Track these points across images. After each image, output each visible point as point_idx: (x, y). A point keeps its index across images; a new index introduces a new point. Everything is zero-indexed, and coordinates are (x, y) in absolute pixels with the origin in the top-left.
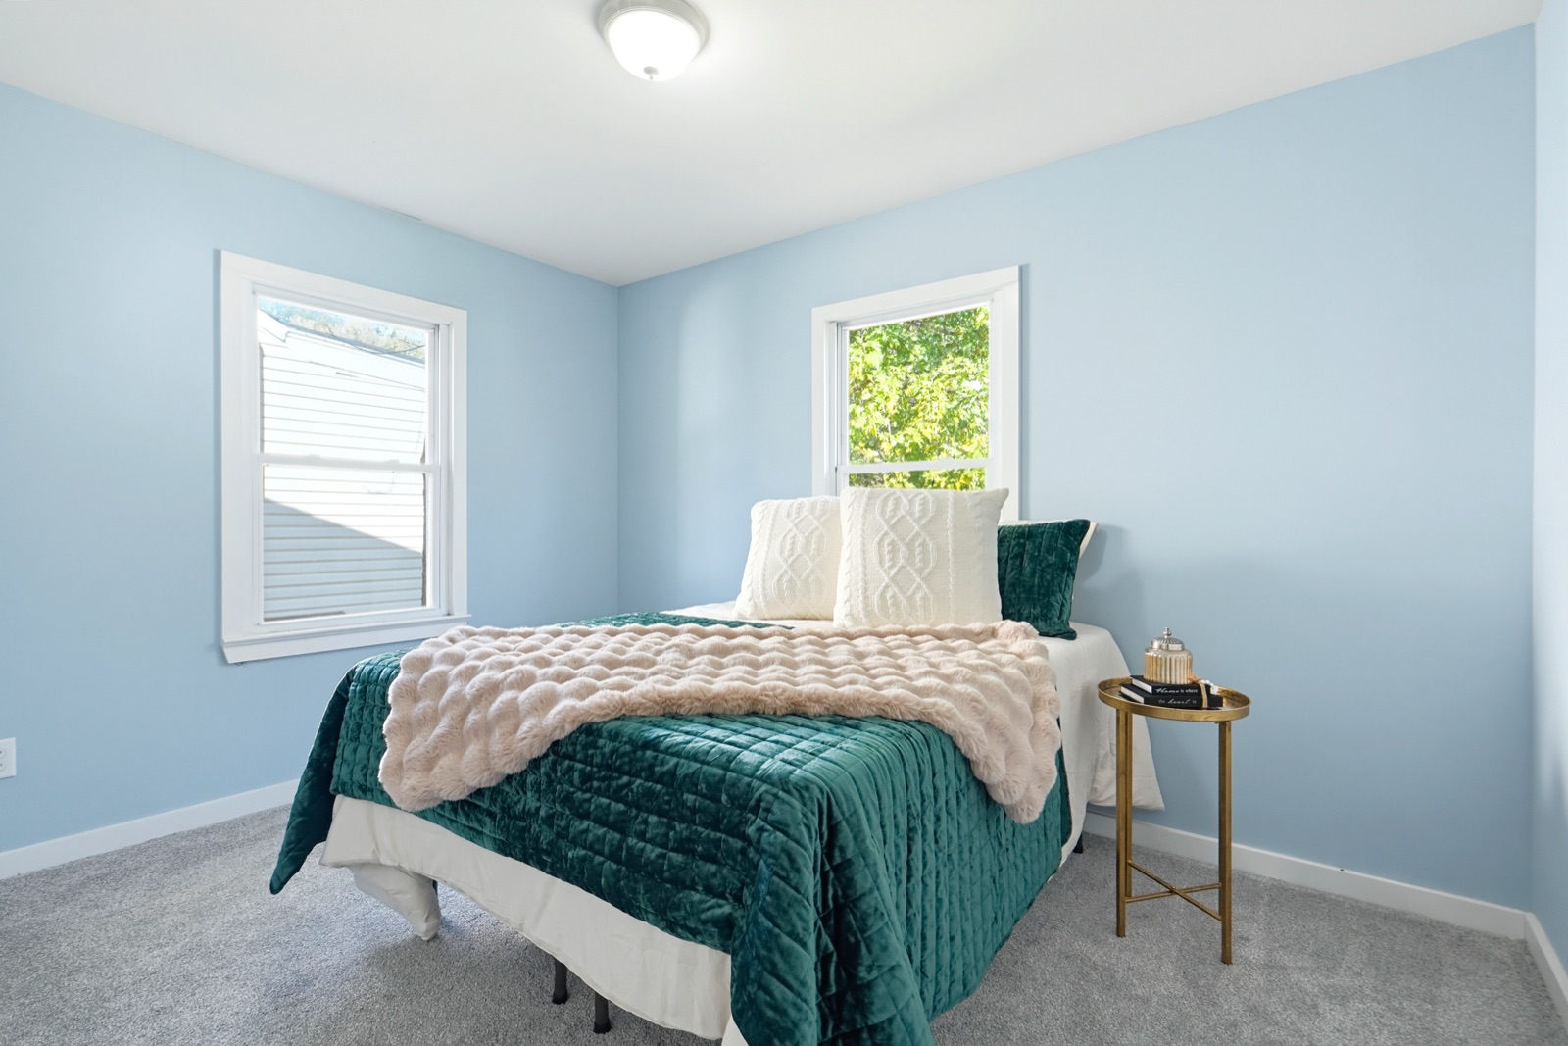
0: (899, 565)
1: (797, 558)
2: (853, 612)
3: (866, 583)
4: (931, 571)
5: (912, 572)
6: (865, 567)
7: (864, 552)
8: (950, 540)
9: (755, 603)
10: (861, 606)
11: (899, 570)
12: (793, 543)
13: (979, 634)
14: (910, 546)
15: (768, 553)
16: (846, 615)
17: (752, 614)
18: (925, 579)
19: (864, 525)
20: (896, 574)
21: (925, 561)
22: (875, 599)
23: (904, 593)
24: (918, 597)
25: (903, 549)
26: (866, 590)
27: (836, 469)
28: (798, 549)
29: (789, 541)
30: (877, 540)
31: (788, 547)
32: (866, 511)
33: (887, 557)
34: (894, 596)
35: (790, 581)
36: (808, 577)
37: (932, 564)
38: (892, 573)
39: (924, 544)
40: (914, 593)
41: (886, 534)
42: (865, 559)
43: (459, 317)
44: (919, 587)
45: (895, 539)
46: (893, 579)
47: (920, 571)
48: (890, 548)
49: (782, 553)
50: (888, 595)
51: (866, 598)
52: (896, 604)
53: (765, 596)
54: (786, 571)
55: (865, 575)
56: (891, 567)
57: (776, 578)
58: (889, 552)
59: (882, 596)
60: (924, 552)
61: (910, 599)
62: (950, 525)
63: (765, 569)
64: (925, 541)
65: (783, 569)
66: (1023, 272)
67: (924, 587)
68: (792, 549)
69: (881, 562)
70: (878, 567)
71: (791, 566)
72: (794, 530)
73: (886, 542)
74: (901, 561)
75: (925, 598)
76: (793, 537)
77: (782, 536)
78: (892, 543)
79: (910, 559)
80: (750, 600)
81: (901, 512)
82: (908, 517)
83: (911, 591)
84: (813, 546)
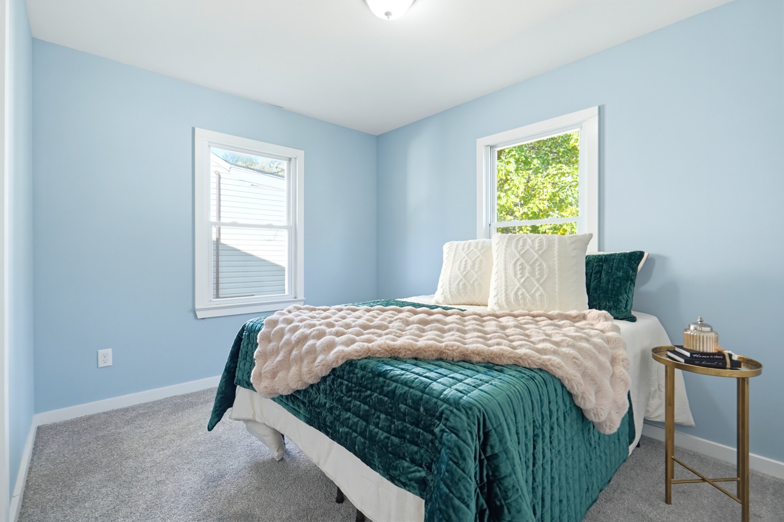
0: (526, 277)
1: (467, 272)
2: (499, 302)
3: (507, 286)
4: (545, 280)
5: (534, 280)
6: (506, 277)
7: (505, 269)
8: (556, 264)
9: (445, 296)
10: (504, 299)
11: (526, 279)
12: (466, 264)
13: (575, 317)
14: (532, 266)
15: (452, 269)
16: (495, 304)
17: (443, 302)
18: (541, 285)
19: (505, 254)
20: (524, 282)
21: (541, 274)
22: (512, 295)
23: (529, 292)
24: (537, 294)
25: (528, 267)
26: (506, 290)
27: (490, 224)
28: (469, 268)
29: (463, 263)
30: (513, 262)
31: (463, 266)
32: (506, 247)
33: (519, 272)
34: (523, 294)
35: (464, 284)
36: (474, 282)
37: (545, 276)
38: (522, 281)
39: (540, 265)
40: (535, 293)
41: (518, 259)
42: (506, 273)
43: (301, 154)
44: (538, 289)
45: (524, 262)
46: (522, 285)
47: (538, 280)
48: (521, 267)
49: (459, 269)
50: (520, 293)
51: (506, 294)
52: (524, 298)
53: (450, 292)
54: (462, 279)
55: (506, 282)
56: (521, 278)
57: (456, 283)
58: (520, 269)
59: (516, 294)
60: (541, 269)
61: (532, 296)
62: (556, 254)
63: (450, 278)
64: (541, 263)
65: (460, 278)
66: (601, 110)
67: (541, 289)
68: (465, 267)
69: (515, 275)
70: (513, 278)
71: (464, 276)
72: (466, 257)
73: (518, 264)
74: (527, 275)
75: (541, 295)
76: (466, 261)
77: (460, 260)
78: (522, 264)
79: (532, 273)
80: (442, 294)
81: (527, 247)
82: (531, 250)
83: (533, 291)
84: (477, 266)
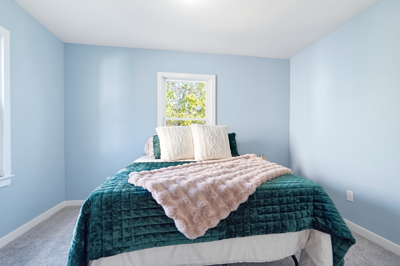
0: (214, 143)
1: (181, 143)
2: (203, 156)
3: (206, 148)
4: (221, 145)
5: (217, 145)
6: (206, 144)
7: (205, 140)
8: (224, 137)
9: (170, 156)
10: (205, 154)
11: (215, 145)
12: (178, 139)
14: (216, 138)
15: (171, 142)
16: (201, 157)
17: (169, 160)
18: (220, 146)
19: (204, 134)
20: (214, 146)
21: (220, 142)
22: (209, 152)
23: (216, 150)
24: (219, 151)
25: (215, 139)
26: (206, 150)
27: (164, 118)
28: (181, 141)
29: (177, 139)
30: (208, 137)
31: (177, 140)
32: (203, 130)
33: (211, 142)
34: (213, 151)
35: (181, 149)
36: (185, 148)
37: (221, 143)
38: (213, 145)
39: (219, 138)
40: (218, 150)
41: (210, 136)
42: (205, 142)
44: (219, 148)
45: (213, 137)
46: (213, 147)
47: (219, 145)
48: (212, 139)
49: (176, 141)
50: (212, 151)
51: (207, 152)
52: (214, 153)
53: (174, 154)
54: (179, 147)
55: (206, 146)
56: (213, 144)
57: (177, 149)
58: (212, 140)
59: (211, 151)
60: (219, 140)
61: (217, 152)
62: (223, 134)
63: (172, 146)
64: (219, 137)
65: (178, 146)
66: (216, 77)
67: (220, 148)
68: (179, 140)
69: (210, 143)
70: (209, 144)
71: (180, 145)
72: (177, 135)
73: (211, 138)
74: (215, 143)
75: (220, 151)
76: (178, 137)
77: (174, 137)
78: (212, 138)
79: (216, 142)
80: (168, 156)
81: (212, 131)
82: (214, 132)
83: (217, 149)
84: (184, 140)
